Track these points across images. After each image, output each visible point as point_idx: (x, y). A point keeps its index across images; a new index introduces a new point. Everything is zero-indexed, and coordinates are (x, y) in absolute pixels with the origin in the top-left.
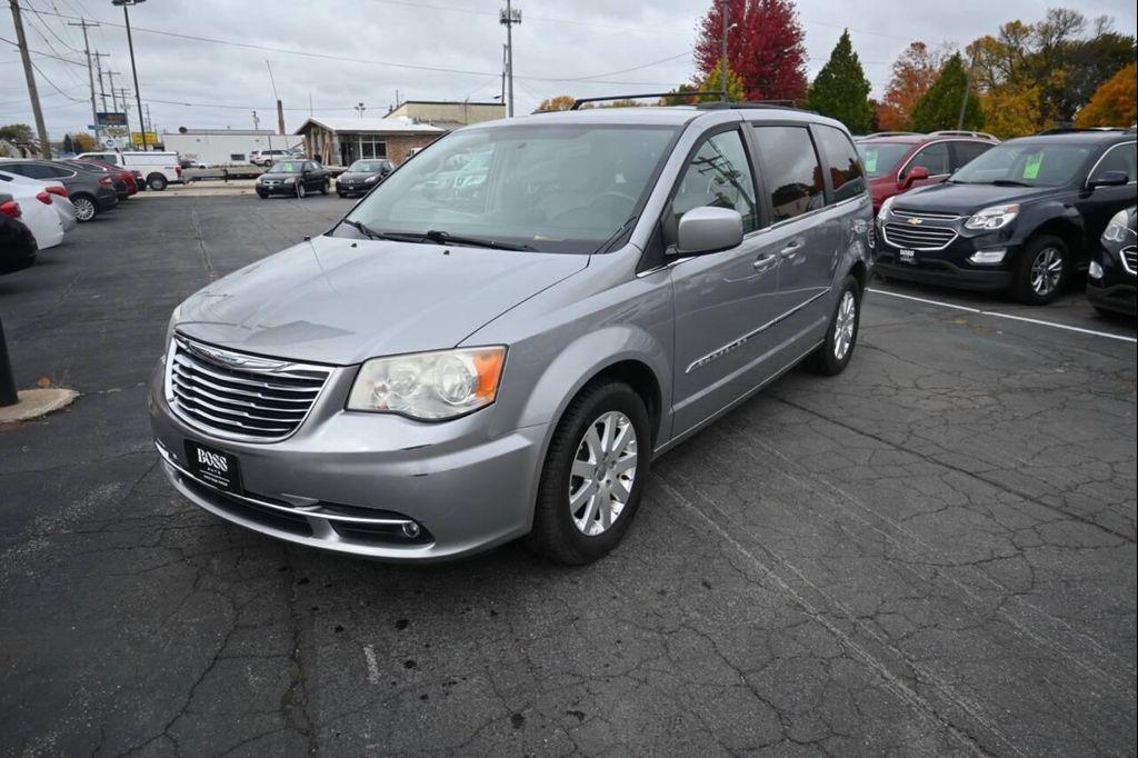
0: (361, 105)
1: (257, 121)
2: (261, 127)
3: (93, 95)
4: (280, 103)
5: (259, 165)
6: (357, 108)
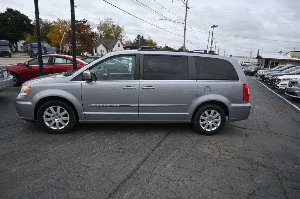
0: (281, 51)
1: (251, 54)
2: (252, 56)
3: (208, 47)
4: (259, 50)
5: (243, 66)
6: (279, 52)
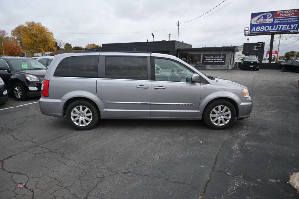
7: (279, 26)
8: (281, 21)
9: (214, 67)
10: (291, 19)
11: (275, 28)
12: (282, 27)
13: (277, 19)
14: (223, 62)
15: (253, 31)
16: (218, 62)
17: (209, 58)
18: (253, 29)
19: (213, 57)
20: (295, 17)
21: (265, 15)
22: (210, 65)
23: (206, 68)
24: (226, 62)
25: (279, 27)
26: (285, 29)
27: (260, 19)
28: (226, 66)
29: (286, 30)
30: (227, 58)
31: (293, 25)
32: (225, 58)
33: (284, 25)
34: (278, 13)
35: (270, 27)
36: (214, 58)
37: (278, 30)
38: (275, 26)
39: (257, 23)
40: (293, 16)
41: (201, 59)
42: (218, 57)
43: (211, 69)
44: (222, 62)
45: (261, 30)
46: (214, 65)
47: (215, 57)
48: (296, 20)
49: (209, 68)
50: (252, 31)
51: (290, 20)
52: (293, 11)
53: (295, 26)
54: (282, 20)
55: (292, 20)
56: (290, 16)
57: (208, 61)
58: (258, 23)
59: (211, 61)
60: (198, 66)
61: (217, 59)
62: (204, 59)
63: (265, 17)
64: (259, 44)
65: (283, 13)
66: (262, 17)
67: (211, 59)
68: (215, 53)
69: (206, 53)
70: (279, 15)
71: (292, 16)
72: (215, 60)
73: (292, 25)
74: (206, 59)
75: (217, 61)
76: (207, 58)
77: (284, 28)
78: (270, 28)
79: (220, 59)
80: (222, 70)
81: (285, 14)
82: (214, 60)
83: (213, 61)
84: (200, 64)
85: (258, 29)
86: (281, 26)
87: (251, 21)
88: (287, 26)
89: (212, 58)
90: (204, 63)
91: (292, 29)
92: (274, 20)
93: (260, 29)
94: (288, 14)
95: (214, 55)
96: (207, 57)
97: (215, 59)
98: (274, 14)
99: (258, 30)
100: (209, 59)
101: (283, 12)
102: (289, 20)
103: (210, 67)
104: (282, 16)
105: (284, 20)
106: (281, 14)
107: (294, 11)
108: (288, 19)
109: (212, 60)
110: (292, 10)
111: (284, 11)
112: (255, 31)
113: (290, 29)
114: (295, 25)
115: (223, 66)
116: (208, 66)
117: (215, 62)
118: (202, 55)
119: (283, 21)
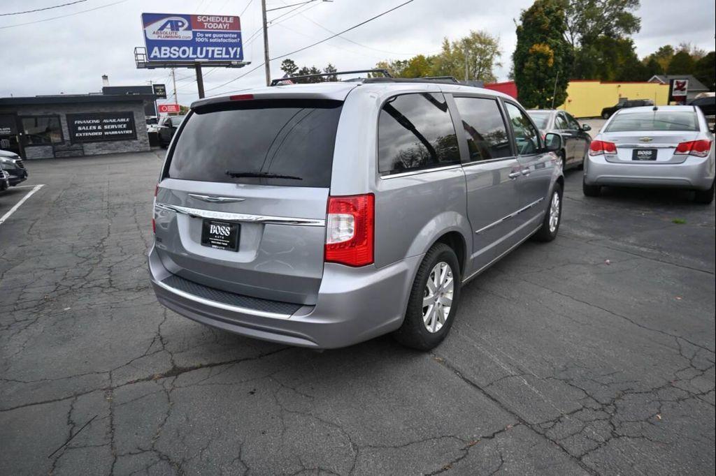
7: (208, 48)
8: (209, 38)
9: (109, 149)
10: (226, 36)
11: (201, 54)
12: (213, 51)
13: (201, 32)
14: (131, 132)
15: (155, 57)
16: (116, 132)
17: (89, 125)
18: (154, 51)
19: (97, 121)
20: (232, 33)
21: (174, 21)
22: (94, 144)
23: (86, 154)
24: (137, 131)
25: (207, 51)
26: (220, 56)
27: (165, 30)
28: (141, 143)
29: (222, 58)
30: (137, 121)
31: (233, 49)
32: (134, 121)
33: (217, 49)
34: (200, 20)
35: (189, 48)
36: (102, 124)
37: (206, 57)
38: (199, 49)
39: (160, 39)
40: (229, 29)
41: (65, 129)
42: (114, 121)
43: (100, 153)
44: (127, 132)
45: (172, 56)
46: (107, 143)
47: (105, 121)
48: (234, 38)
49: (95, 151)
50: (152, 56)
51: (226, 38)
52: (226, 19)
53: (236, 51)
54: (210, 35)
55: (228, 38)
56: (223, 29)
57: (87, 134)
58: (162, 37)
59: (96, 134)
60: (59, 151)
61: (113, 127)
62: (73, 129)
63: (175, 27)
64: (157, 88)
65: (209, 22)
66: (169, 26)
67: (95, 128)
68: (103, 110)
69: (75, 111)
70: (201, 25)
71: (226, 29)
72: (108, 130)
73: (230, 49)
74: (80, 128)
75: (113, 133)
76: (82, 125)
77: (218, 54)
78: (189, 51)
79: (120, 126)
80: (132, 153)
81: (213, 23)
82: (103, 130)
83: (100, 133)
84: (63, 142)
85: (166, 52)
86: (210, 49)
87: (145, 31)
88: (222, 51)
89: (97, 125)
90: (74, 140)
91: (232, 56)
92: (195, 34)
93: (170, 52)
94: (218, 23)
95: (101, 116)
96: (79, 122)
97: (106, 127)
98: (192, 21)
99: (165, 54)
100: (89, 127)
101: (208, 19)
102: (224, 38)
103: (97, 148)
104: (207, 28)
105: (214, 36)
106: (206, 24)
107: (228, 20)
108: (221, 35)
109: (97, 130)
110: (223, 17)
111: (209, 16)
112: (159, 56)
113: (228, 56)
114: (235, 49)
115: (134, 143)
116: (91, 148)
117: (106, 133)
118: (65, 118)
119: (212, 38)
